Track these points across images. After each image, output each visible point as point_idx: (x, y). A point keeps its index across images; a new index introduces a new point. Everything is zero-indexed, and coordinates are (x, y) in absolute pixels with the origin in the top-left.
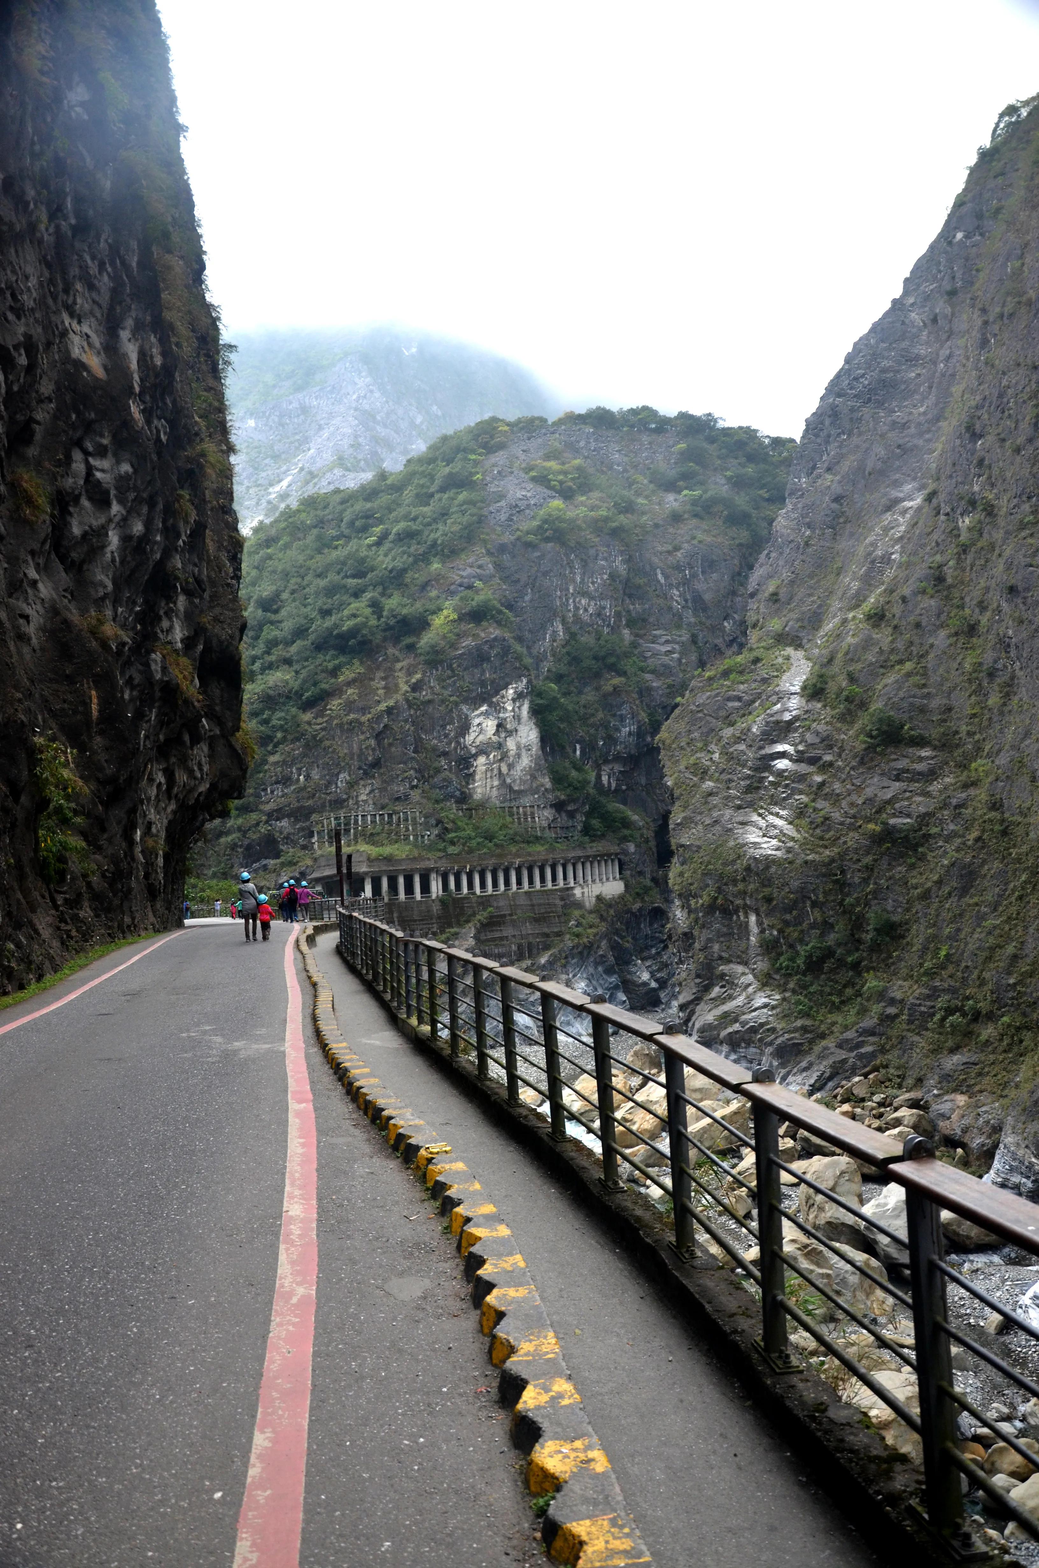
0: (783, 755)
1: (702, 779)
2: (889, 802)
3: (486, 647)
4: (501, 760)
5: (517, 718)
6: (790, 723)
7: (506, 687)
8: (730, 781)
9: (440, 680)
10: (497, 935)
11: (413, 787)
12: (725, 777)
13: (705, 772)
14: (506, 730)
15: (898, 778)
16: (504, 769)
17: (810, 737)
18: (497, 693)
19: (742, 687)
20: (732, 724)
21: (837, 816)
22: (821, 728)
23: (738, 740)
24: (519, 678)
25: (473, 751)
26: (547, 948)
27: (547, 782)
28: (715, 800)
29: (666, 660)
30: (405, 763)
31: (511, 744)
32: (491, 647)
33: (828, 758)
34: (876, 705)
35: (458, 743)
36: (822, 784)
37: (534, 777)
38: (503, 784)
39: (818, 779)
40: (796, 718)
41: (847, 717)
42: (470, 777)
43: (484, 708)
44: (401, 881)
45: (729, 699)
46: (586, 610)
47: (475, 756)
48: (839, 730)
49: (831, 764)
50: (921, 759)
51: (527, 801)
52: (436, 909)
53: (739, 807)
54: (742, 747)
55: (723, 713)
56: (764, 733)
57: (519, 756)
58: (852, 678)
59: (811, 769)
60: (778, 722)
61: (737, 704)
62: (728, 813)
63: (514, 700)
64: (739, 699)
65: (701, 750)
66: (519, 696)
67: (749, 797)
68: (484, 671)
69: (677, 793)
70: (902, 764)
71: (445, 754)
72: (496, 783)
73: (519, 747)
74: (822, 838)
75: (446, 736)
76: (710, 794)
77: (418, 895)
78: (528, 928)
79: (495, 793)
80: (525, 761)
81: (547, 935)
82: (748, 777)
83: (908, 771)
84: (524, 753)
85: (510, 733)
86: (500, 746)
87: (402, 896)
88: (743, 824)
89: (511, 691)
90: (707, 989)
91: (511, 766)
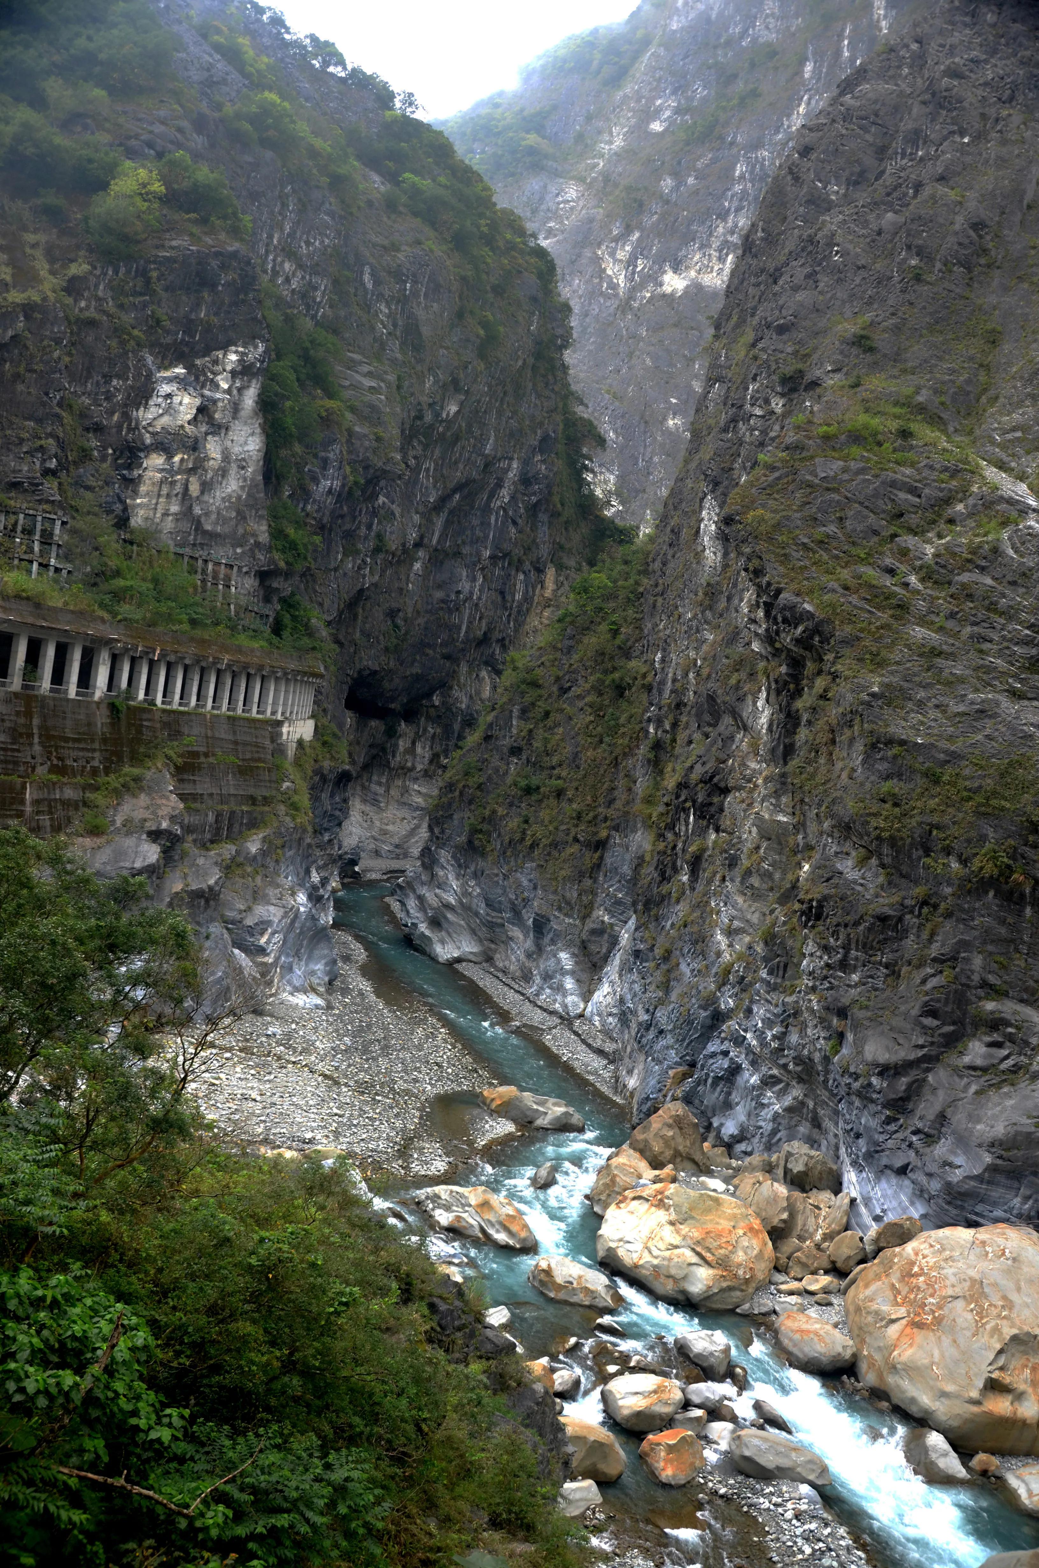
3: (215, 263)
4: (192, 471)
5: (236, 408)
7: (225, 347)
8: (981, 639)
9: (118, 290)
11: (47, 472)
12: (961, 627)
13: (901, 608)
14: (211, 421)
16: (194, 488)
18: (207, 352)
24: (250, 339)
25: (148, 439)
26: (254, 824)
27: (262, 531)
28: (955, 668)
30: (39, 421)
31: (213, 448)
32: (223, 267)
35: (126, 416)
37: (241, 517)
38: (187, 513)
42: (132, 483)
43: (180, 370)
44: (50, 653)
47: (148, 450)
51: (222, 553)
52: (101, 719)
57: (223, 472)
63: (234, 374)
65: (865, 562)
66: (244, 371)
68: (197, 306)
71: (98, 429)
72: (174, 508)
73: (226, 456)
75: (109, 397)
76: (937, 654)
77: (72, 690)
78: (231, 785)
79: (169, 524)
80: (232, 486)
81: (253, 800)
84: (233, 470)
85: (218, 429)
86: (194, 446)
87: (46, 684)
89: (233, 357)
91: (206, 487)
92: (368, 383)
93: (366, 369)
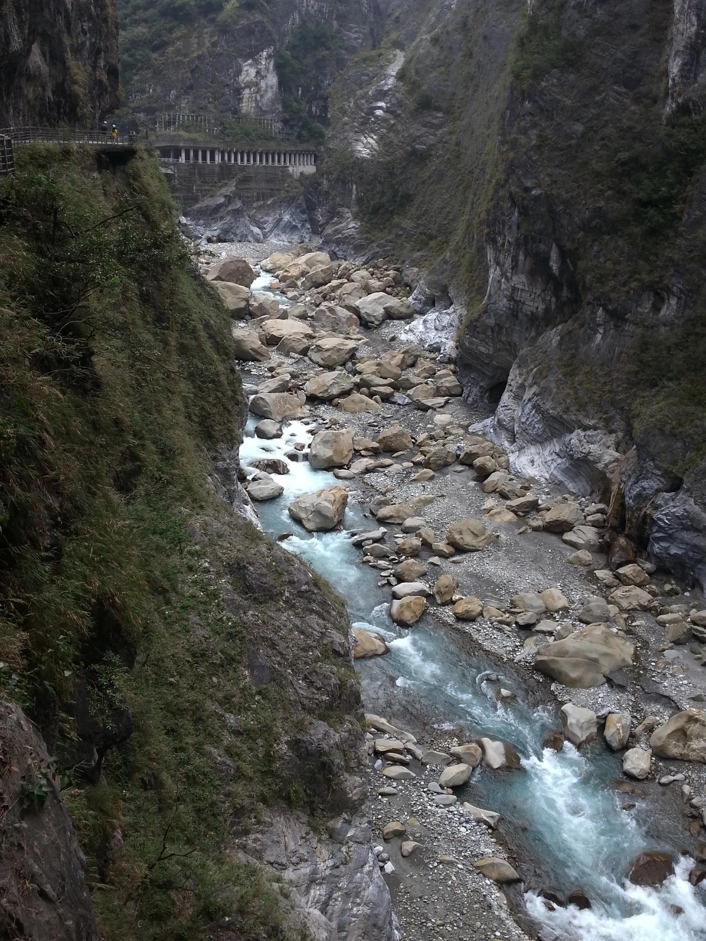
0: (380, 108)
1: (344, 116)
2: (418, 137)
3: (253, 26)
4: (257, 92)
5: (267, 69)
6: (387, 91)
7: (262, 51)
8: (355, 118)
9: (227, 42)
10: (247, 186)
11: (209, 102)
12: (354, 116)
13: (345, 112)
14: (261, 76)
15: (425, 126)
16: (258, 98)
17: (394, 101)
18: (258, 53)
19: (371, 69)
20: (362, 88)
21: (396, 141)
22: (398, 95)
23: (363, 97)
24: (269, 46)
25: (243, 85)
26: (272, 196)
27: (280, 107)
28: (347, 127)
29: (354, 43)
30: (206, 88)
31: (263, 84)
32: (256, 26)
33: (399, 112)
34: (424, 88)
35: (235, 80)
36: (393, 125)
37: (273, 104)
38: (257, 106)
39: (392, 122)
40: (390, 90)
41: (410, 92)
42: (240, 100)
43: (250, 61)
44: (200, 153)
45: (364, 75)
46: (313, 7)
47: (244, 89)
48: (406, 98)
49: (399, 115)
50: (437, 118)
51: (269, 117)
52: (217, 169)
53: (356, 132)
54: (363, 101)
55: (359, 82)
56: (374, 95)
57: (266, 91)
58: (417, 72)
59: (391, 116)
60: (381, 90)
61: (366, 78)
62: (351, 134)
63: (266, 59)
64: (368, 76)
65: (346, 100)
66: (269, 57)
67: (362, 128)
68: (251, 41)
69: (331, 121)
70: (428, 119)
71: (227, 85)
72: (254, 105)
73: (267, 87)
74: (387, 151)
75: (229, 75)
76: (346, 124)
77: (208, 162)
78: (263, 185)
79: (253, 110)
80: (270, 95)
81: (272, 190)
82: (363, 117)
83: (430, 123)
84: (269, 90)
85: (263, 77)
86: (257, 84)
87: (200, 161)
88: (357, 140)
89: (265, 53)
90: (332, 218)
91: (262, 97)
92: (354, 36)
93: (354, 30)
